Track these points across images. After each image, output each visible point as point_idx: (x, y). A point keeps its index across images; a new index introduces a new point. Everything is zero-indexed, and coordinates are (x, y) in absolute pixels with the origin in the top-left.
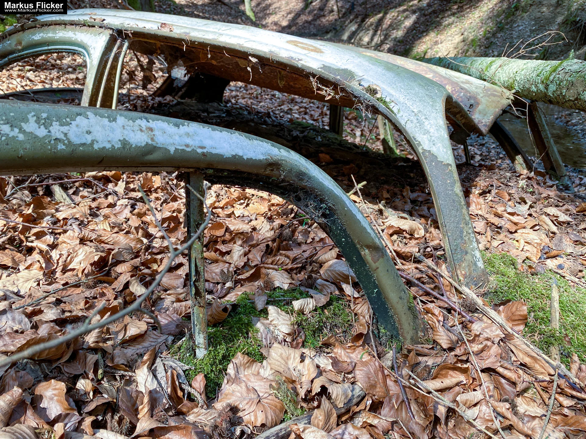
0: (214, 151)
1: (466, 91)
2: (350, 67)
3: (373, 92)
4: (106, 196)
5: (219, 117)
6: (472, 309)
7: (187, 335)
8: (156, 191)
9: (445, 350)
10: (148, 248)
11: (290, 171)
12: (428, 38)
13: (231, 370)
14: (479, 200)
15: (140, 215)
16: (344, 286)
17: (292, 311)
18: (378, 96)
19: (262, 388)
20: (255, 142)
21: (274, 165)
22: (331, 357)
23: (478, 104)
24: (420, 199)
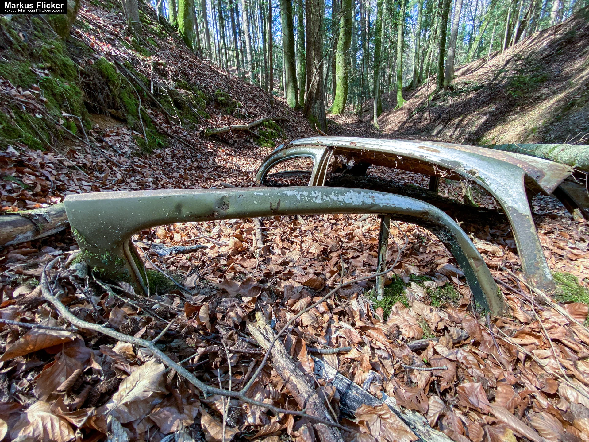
0: (399, 206)
1: (534, 167)
2: (458, 160)
3: (474, 173)
4: (319, 221)
5: (364, 183)
6: (542, 303)
7: (374, 289)
8: (340, 220)
9: (522, 323)
10: (341, 247)
11: (433, 216)
12: (495, 130)
13: (393, 308)
14: (544, 237)
15: (336, 231)
16: (453, 278)
17: (424, 287)
18: (477, 175)
19: (411, 321)
20: (417, 202)
21: (426, 213)
22: (447, 313)
23: (544, 175)
24: (497, 234)
